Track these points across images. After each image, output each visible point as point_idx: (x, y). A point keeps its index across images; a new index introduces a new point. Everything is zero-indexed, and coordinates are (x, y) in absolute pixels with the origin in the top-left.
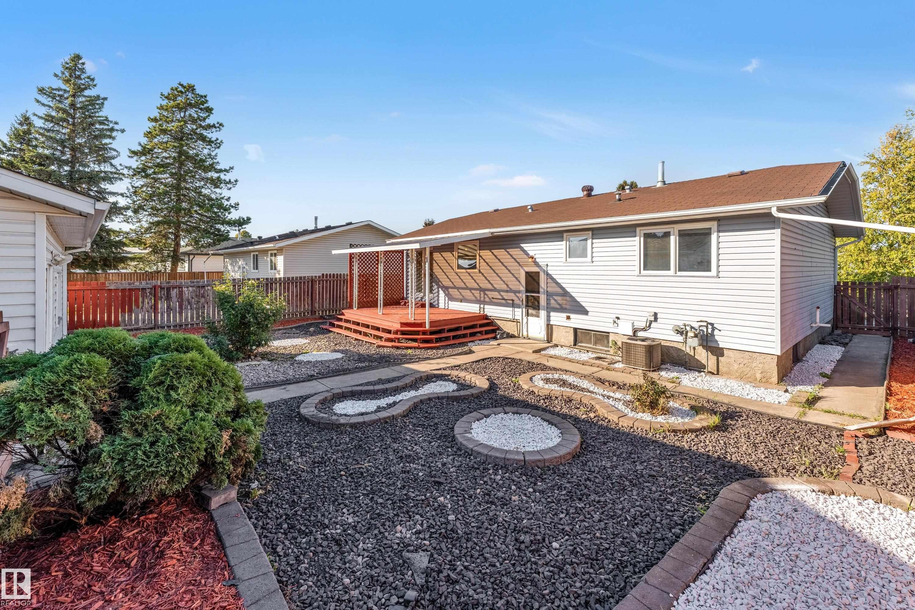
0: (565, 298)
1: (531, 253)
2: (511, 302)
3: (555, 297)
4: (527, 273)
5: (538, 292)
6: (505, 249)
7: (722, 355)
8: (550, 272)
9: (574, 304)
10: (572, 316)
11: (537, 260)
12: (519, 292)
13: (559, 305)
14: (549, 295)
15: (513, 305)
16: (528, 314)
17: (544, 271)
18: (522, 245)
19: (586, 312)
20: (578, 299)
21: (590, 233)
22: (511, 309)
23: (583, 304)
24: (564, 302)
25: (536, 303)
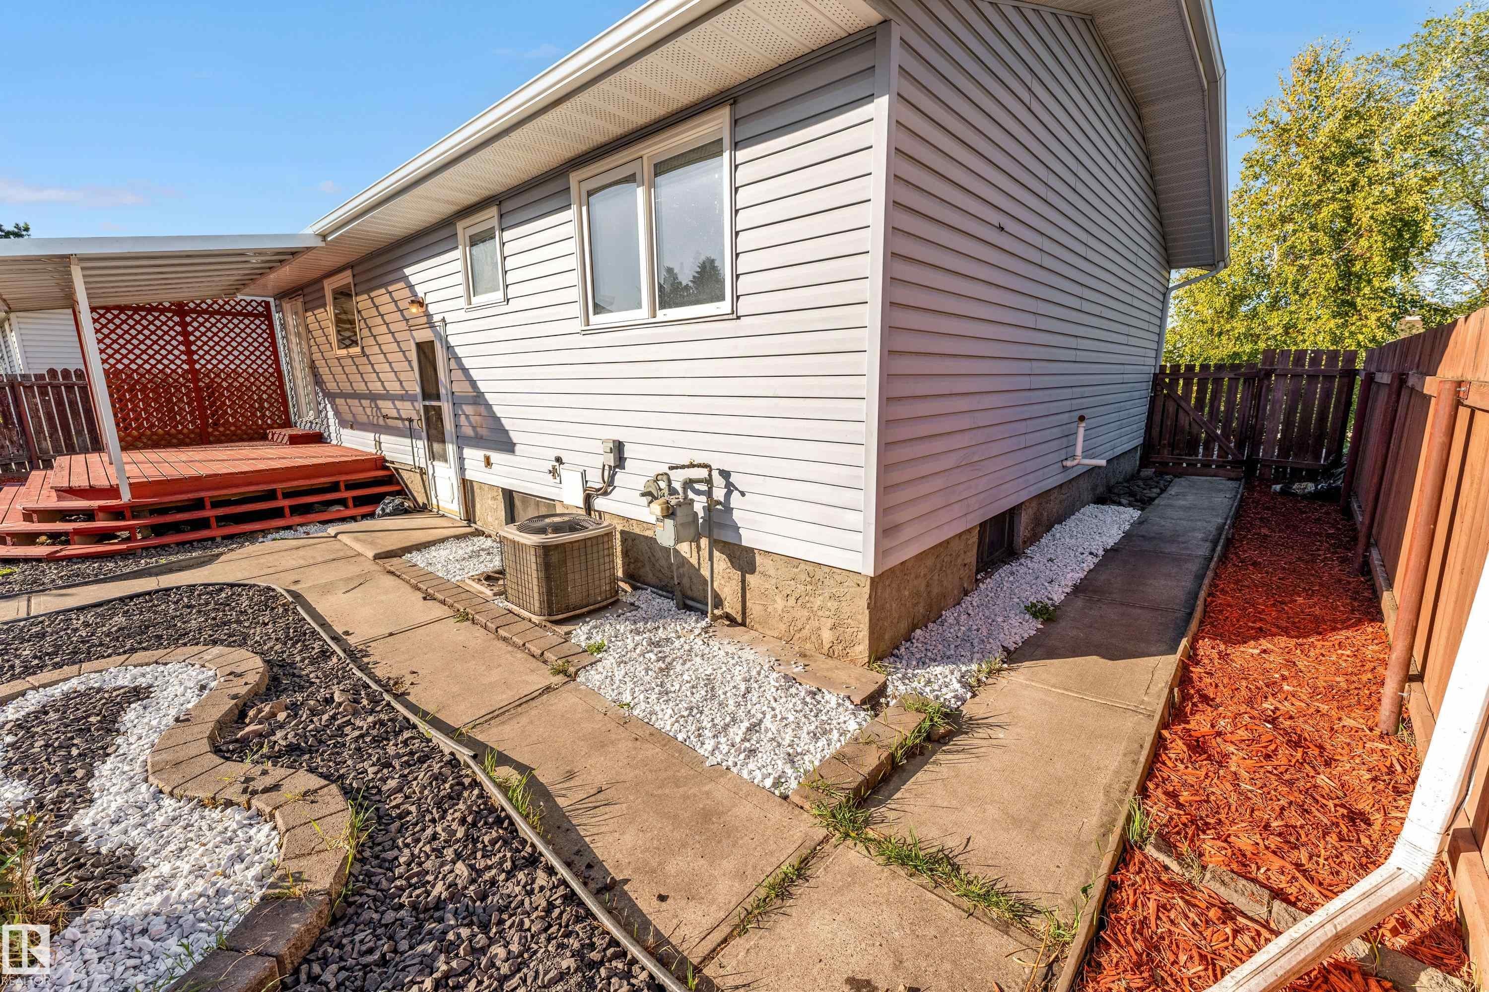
0: (479, 409)
1: (420, 291)
2: (408, 424)
3: (465, 408)
4: (418, 345)
5: (439, 397)
6: (386, 286)
7: (753, 571)
8: (450, 340)
9: (494, 424)
10: (493, 456)
11: (429, 309)
12: (415, 398)
13: (473, 427)
14: (455, 402)
15: (412, 432)
16: (432, 455)
17: (441, 338)
18: (407, 270)
19: (511, 446)
21: (495, 211)
22: (409, 441)
23: (506, 424)
24: (478, 419)
25: (440, 425)
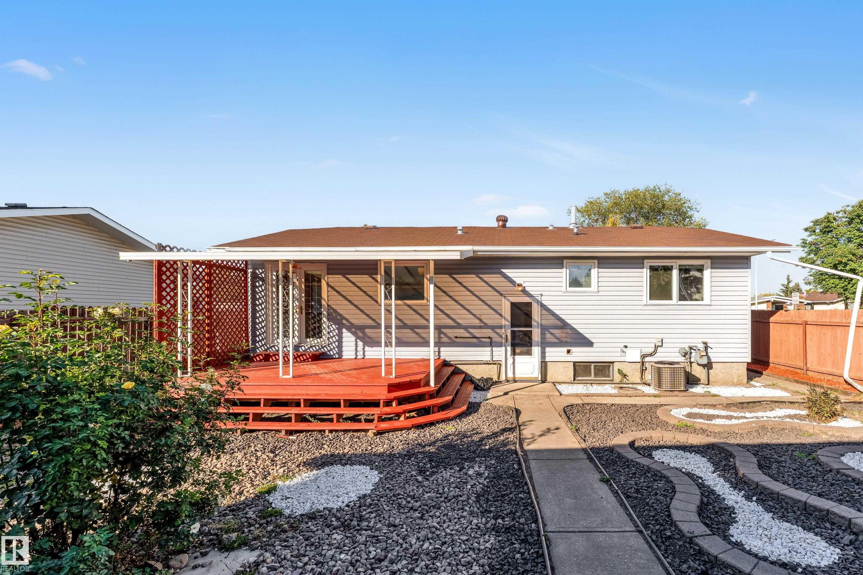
0: (565, 331)
1: (518, 281)
2: (488, 340)
3: (551, 331)
4: (513, 305)
5: (531, 326)
6: (477, 274)
7: (712, 368)
8: (544, 303)
9: (576, 336)
10: (573, 349)
11: (527, 289)
12: (501, 327)
13: (557, 338)
14: (544, 329)
15: (491, 344)
16: (514, 353)
17: (538, 302)
18: (504, 270)
19: (590, 344)
20: (581, 331)
21: (596, 261)
22: (489, 349)
23: (587, 335)
24: (564, 335)
25: (527, 338)
